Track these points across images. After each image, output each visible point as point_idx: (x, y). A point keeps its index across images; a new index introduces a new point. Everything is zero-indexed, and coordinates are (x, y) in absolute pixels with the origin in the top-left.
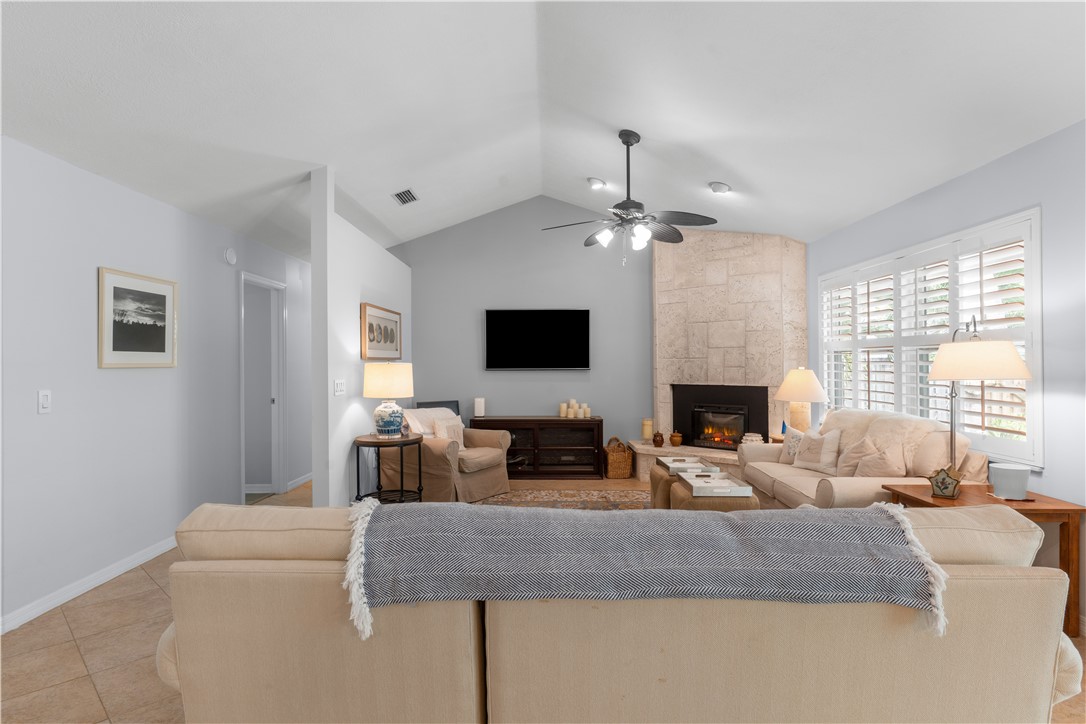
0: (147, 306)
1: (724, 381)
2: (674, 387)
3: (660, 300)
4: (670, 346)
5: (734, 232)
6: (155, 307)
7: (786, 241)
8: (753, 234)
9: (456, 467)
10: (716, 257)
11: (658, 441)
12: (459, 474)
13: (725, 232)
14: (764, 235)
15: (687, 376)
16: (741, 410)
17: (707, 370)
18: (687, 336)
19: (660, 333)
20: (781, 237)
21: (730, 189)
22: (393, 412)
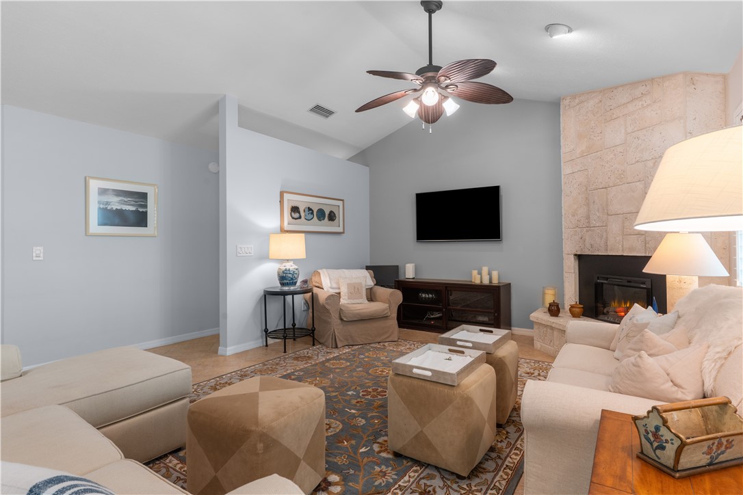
0: (129, 199)
1: (623, 250)
2: (580, 257)
3: (566, 170)
4: (573, 216)
5: (630, 84)
6: (137, 200)
7: (691, 78)
8: (652, 80)
9: (337, 316)
10: (615, 116)
11: (554, 310)
12: (339, 321)
13: (622, 86)
14: (664, 78)
15: (588, 246)
16: (644, 283)
17: (607, 239)
18: (588, 205)
19: (566, 203)
20: (685, 74)
21: (570, 30)
22: (286, 270)
